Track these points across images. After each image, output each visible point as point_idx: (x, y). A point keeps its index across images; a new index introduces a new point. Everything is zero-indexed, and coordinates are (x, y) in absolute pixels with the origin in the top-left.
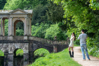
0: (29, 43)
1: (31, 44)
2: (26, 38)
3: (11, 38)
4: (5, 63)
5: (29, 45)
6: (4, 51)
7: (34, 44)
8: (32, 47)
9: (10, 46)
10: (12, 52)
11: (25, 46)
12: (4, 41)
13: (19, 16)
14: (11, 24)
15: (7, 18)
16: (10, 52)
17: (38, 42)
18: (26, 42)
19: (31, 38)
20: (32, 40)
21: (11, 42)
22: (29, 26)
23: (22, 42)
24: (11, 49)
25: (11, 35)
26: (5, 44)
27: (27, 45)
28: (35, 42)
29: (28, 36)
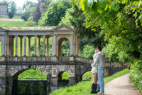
0: (76, 65)
1: (78, 66)
2: (72, 59)
3: (54, 59)
4: (48, 88)
6: (47, 74)
7: (82, 67)
8: (80, 69)
9: (53, 68)
10: (55, 76)
11: (71, 68)
12: (46, 62)
13: (64, 33)
14: (54, 42)
15: (50, 36)
16: (53, 76)
17: (86, 64)
18: (72, 64)
19: (78, 59)
20: (80, 62)
21: (55, 64)
22: (75, 44)
23: (68, 63)
24: (55, 72)
25: (55, 56)
26: (48, 66)
27: (73, 68)
28: (83, 63)
29: (75, 57)
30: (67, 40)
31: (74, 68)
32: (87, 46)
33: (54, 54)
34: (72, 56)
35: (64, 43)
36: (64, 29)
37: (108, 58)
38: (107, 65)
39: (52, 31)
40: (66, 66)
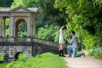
0: (33, 46)
1: (35, 47)
2: (29, 40)
3: (12, 40)
5: (32, 48)
6: (4, 54)
7: (39, 48)
8: (36, 50)
9: (11, 48)
10: (12, 56)
11: (28, 49)
12: (3, 43)
13: (22, 15)
14: (12, 24)
15: (8, 17)
16: (10, 56)
17: (43, 45)
18: (29, 45)
19: (35, 40)
20: (37, 43)
21: (12, 45)
22: (33, 26)
23: (25, 44)
24: (12, 52)
25: (12, 37)
26: (5, 47)
27: (30, 48)
28: (40, 45)
29: (32, 38)
30: (24, 21)
33: (11, 35)
34: (29, 37)
36: (21, 10)
39: (9, 13)
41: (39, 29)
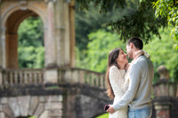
0: (65, 95)
1: (71, 99)
2: (51, 76)
5: (64, 102)
7: (85, 100)
8: (77, 108)
11: (49, 105)
18: (54, 93)
19: (73, 77)
20: (77, 85)
22: (62, 30)
23: (40, 90)
27: (55, 104)
29: (62, 70)
30: (35, 16)
31: (59, 106)
32: (100, 34)
34: (53, 67)
35: (25, 26)
37: (166, 71)
38: (162, 91)
40: (35, 99)
41: (91, 36)
